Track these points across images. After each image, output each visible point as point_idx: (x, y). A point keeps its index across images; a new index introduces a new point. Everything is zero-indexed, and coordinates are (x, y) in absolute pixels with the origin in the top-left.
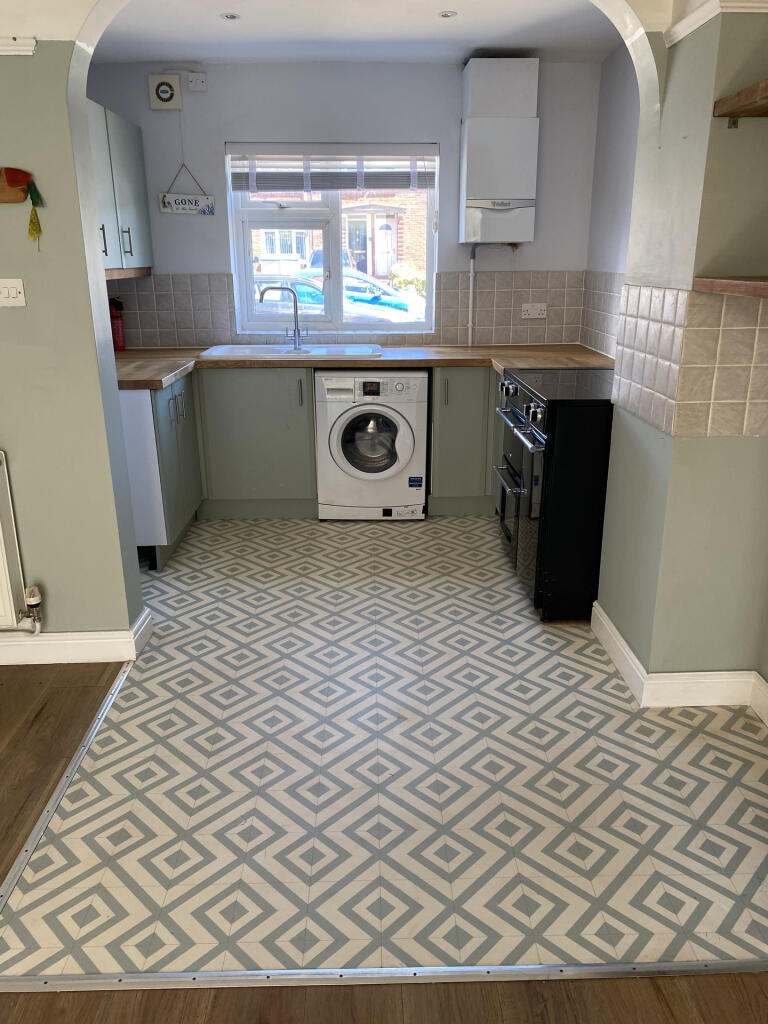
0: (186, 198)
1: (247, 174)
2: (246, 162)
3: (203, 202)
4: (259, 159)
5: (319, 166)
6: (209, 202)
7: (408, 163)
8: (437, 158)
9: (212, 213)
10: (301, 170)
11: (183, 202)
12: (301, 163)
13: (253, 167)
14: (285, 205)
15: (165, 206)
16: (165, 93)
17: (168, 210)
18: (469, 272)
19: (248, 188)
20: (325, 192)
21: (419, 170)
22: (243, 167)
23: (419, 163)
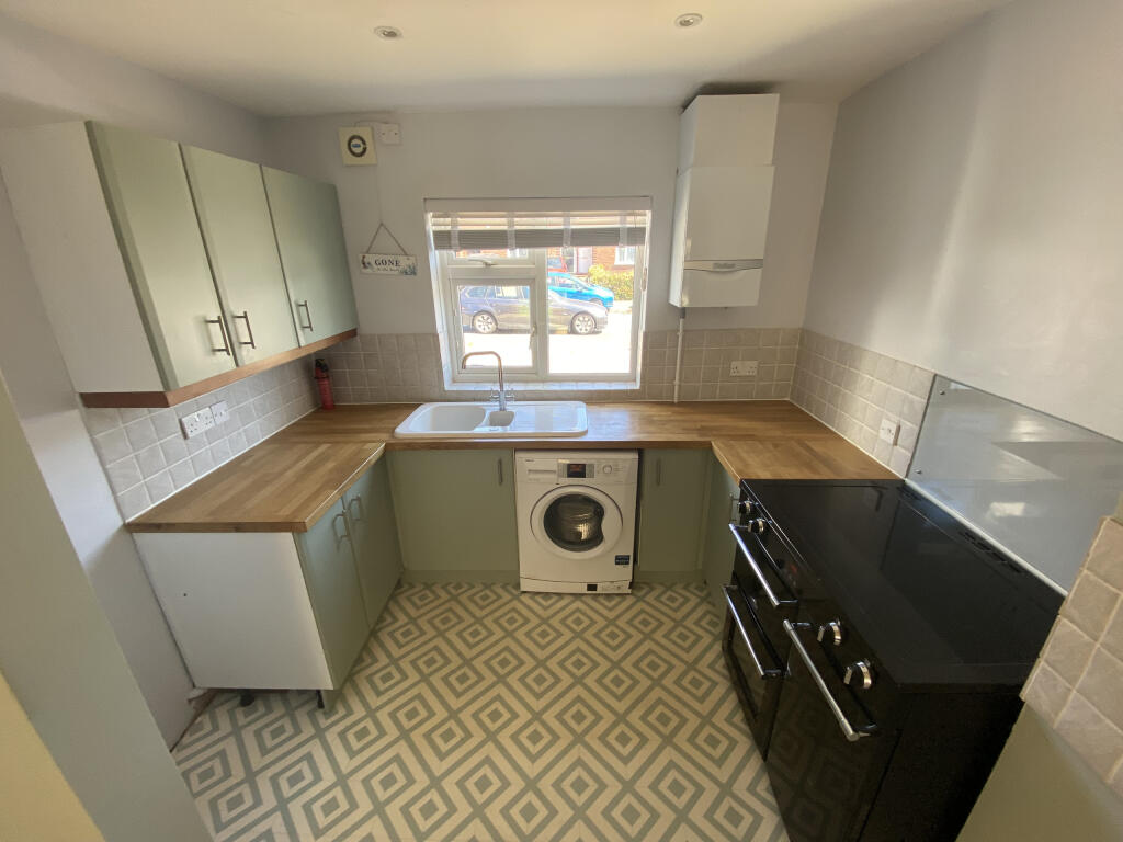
0: (387, 258)
1: (449, 232)
2: (448, 220)
3: (404, 262)
4: (461, 217)
5: (525, 223)
6: (410, 262)
7: (618, 219)
8: (649, 213)
9: (414, 273)
10: (505, 228)
11: (384, 262)
12: (504, 220)
13: (454, 224)
14: (490, 262)
15: (365, 267)
16: (358, 148)
17: (369, 270)
18: (678, 331)
19: (450, 247)
20: (531, 250)
21: (629, 226)
22: (445, 225)
23: (630, 219)
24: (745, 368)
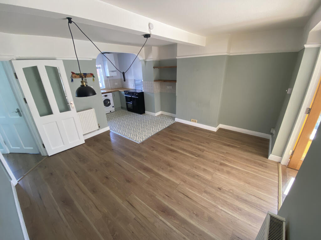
24: (116, 84)
